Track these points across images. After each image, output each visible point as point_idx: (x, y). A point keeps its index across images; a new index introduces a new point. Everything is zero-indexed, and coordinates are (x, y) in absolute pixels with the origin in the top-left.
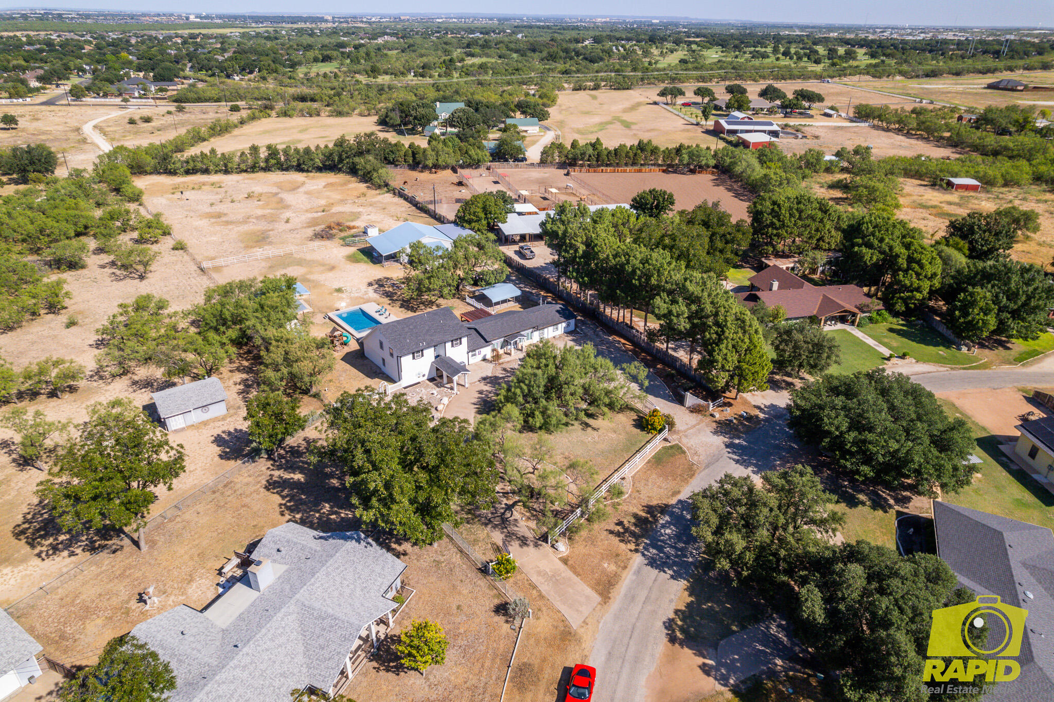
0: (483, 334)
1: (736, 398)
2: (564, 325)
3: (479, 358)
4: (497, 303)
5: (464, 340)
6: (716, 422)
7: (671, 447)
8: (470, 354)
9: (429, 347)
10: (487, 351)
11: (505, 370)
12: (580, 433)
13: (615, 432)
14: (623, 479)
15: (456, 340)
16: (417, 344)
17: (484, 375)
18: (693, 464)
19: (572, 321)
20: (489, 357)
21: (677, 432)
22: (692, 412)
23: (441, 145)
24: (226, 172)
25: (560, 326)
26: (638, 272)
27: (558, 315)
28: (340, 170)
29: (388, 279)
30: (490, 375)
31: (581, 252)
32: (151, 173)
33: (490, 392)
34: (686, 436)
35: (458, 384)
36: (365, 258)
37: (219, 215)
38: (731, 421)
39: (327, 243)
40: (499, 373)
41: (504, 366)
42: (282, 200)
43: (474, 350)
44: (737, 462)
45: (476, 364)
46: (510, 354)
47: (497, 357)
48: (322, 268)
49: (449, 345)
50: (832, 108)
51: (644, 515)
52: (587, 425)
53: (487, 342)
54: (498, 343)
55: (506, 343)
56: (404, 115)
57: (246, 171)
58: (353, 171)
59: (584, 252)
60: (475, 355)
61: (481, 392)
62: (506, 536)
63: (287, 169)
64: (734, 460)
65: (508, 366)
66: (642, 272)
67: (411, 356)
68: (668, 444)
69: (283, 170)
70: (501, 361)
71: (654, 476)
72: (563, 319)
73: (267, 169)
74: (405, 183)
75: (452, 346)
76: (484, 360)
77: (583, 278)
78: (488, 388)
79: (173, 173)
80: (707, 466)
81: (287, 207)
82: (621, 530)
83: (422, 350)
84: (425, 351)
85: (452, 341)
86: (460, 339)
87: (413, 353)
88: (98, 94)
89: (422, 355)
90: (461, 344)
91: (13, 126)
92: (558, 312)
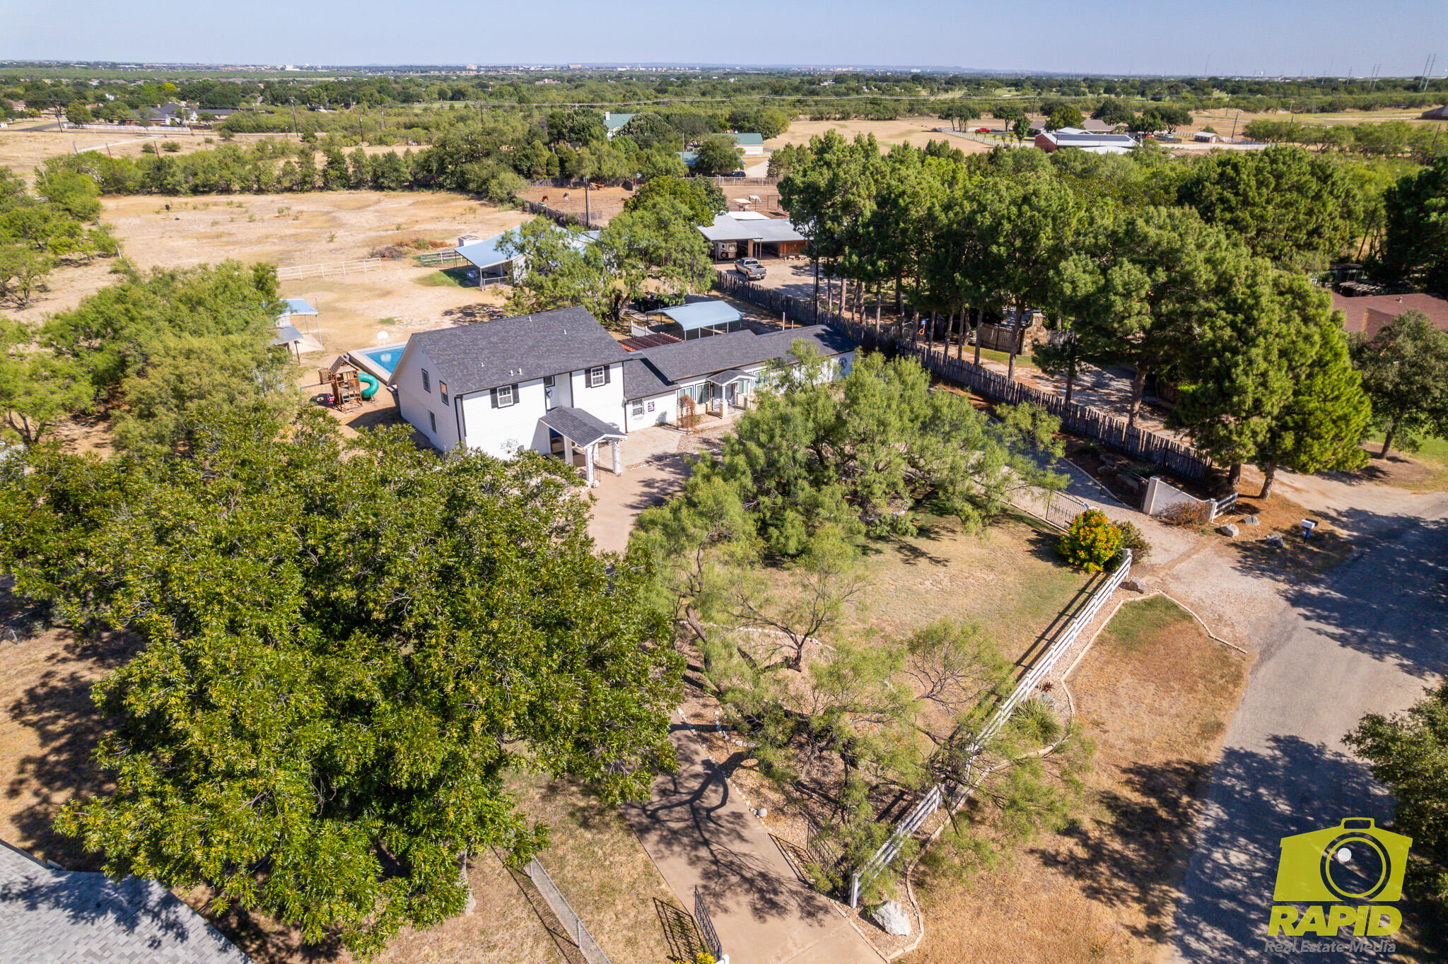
0: (659, 366)
1: (1263, 495)
2: (835, 361)
3: (650, 419)
5: (616, 373)
6: (1234, 545)
7: (1150, 604)
8: (630, 407)
9: (530, 380)
10: (667, 405)
11: (706, 441)
12: (902, 569)
13: (991, 568)
14: (1047, 687)
15: (598, 371)
16: (504, 372)
17: (659, 451)
18: (1225, 647)
19: (851, 359)
20: (672, 418)
21: (1152, 569)
22: (1166, 524)
23: (606, 148)
24: (260, 191)
25: (825, 364)
26: (1007, 226)
27: (819, 341)
28: (441, 187)
29: (484, 305)
30: (673, 450)
31: (868, 214)
32: (136, 193)
33: (671, 484)
34: (1177, 578)
35: (596, 467)
36: (450, 280)
37: (219, 236)
38: (1275, 543)
39: (391, 264)
40: (693, 447)
41: (705, 435)
42: (334, 218)
43: (639, 401)
44: (1344, 641)
45: (642, 432)
46: (719, 415)
47: (689, 421)
48: (367, 294)
49: (579, 380)
50: (1208, 130)
51: (1136, 798)
52: (916, 552)
53: (667, 383)
54: (693, 387)
55: (711, 391)
56: (555, 131)
57: (290, 190)
58: (461, 187)
59: (874, 214)
60: (641, 411)
61: (649, 484)
62: (707, 875)
63: (357, 186)
64: (1333, 636)
65: (714, 436)
66: (1016, 226)
67: (488, 399)
68: (1139, 598)
69: (350, 188)
70: (698, 427)
71: (1128, 680)
72: (832, 351)
73: (326, 187)
74: (545, 198)
75: (588, 384)
76: (662, 424)
77: (873, 264)
78: (666, 475)
80: (1267, 652)
81: (342, 225)
82: (1081, 852)
83: (515, 387)
84: (521, 391)
85: (588, 371)
86: (607, 368)
87: (493, 391)
88: (111, 121)
89: (516, 400)
90: (608, 380)
92: (820, 337)
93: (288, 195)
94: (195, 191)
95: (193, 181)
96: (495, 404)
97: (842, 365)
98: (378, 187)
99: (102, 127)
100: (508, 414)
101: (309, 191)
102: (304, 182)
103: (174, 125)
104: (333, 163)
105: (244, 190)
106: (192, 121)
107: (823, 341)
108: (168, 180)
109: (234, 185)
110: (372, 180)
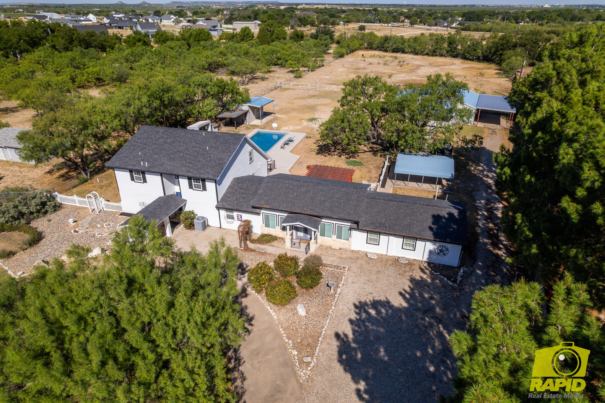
0: (260, 192)
3: (237, 225)
4: (403, 177)
5: (210, 186)
8: (223, 213)
9: (152, 172)
15: (197, 179)
16: (141, 162)
19: (454, 250)
20: (257, 231)
25: (420, 244)
27: (429, 222)
43: (232, 210)
49: (184, 182)
53: (252, 206)
60: (232, 218)
63: (456, 56)
67: (128, 174)
70: (259, 247)
72: (430, 234)
75: (191, 187)
79: (386, 51)
83: (143, 173)
84: (148, 176)
85: (189, 179)
86: (203, 180)
87: (131, 171)
88: (425, 24)
89: (145, 181)
90: (204, 189)
91: (363, 32)
92: (437, 219)
93: (426, 57)
94: (394, 51)
95: (394, 46)
96: (132, 179)
97: (441, 252)
98: (464, 58)
99: (419, 26)
100: (138, 186)
101: (436, 56)
102: (434, 52)
103: (445, 27)
104: (450, 44)
105: (411, 53)
106: (454, 25)
107: (434, 223)
108: (386, 45)
109: (406, 50)
110: (463, 54)
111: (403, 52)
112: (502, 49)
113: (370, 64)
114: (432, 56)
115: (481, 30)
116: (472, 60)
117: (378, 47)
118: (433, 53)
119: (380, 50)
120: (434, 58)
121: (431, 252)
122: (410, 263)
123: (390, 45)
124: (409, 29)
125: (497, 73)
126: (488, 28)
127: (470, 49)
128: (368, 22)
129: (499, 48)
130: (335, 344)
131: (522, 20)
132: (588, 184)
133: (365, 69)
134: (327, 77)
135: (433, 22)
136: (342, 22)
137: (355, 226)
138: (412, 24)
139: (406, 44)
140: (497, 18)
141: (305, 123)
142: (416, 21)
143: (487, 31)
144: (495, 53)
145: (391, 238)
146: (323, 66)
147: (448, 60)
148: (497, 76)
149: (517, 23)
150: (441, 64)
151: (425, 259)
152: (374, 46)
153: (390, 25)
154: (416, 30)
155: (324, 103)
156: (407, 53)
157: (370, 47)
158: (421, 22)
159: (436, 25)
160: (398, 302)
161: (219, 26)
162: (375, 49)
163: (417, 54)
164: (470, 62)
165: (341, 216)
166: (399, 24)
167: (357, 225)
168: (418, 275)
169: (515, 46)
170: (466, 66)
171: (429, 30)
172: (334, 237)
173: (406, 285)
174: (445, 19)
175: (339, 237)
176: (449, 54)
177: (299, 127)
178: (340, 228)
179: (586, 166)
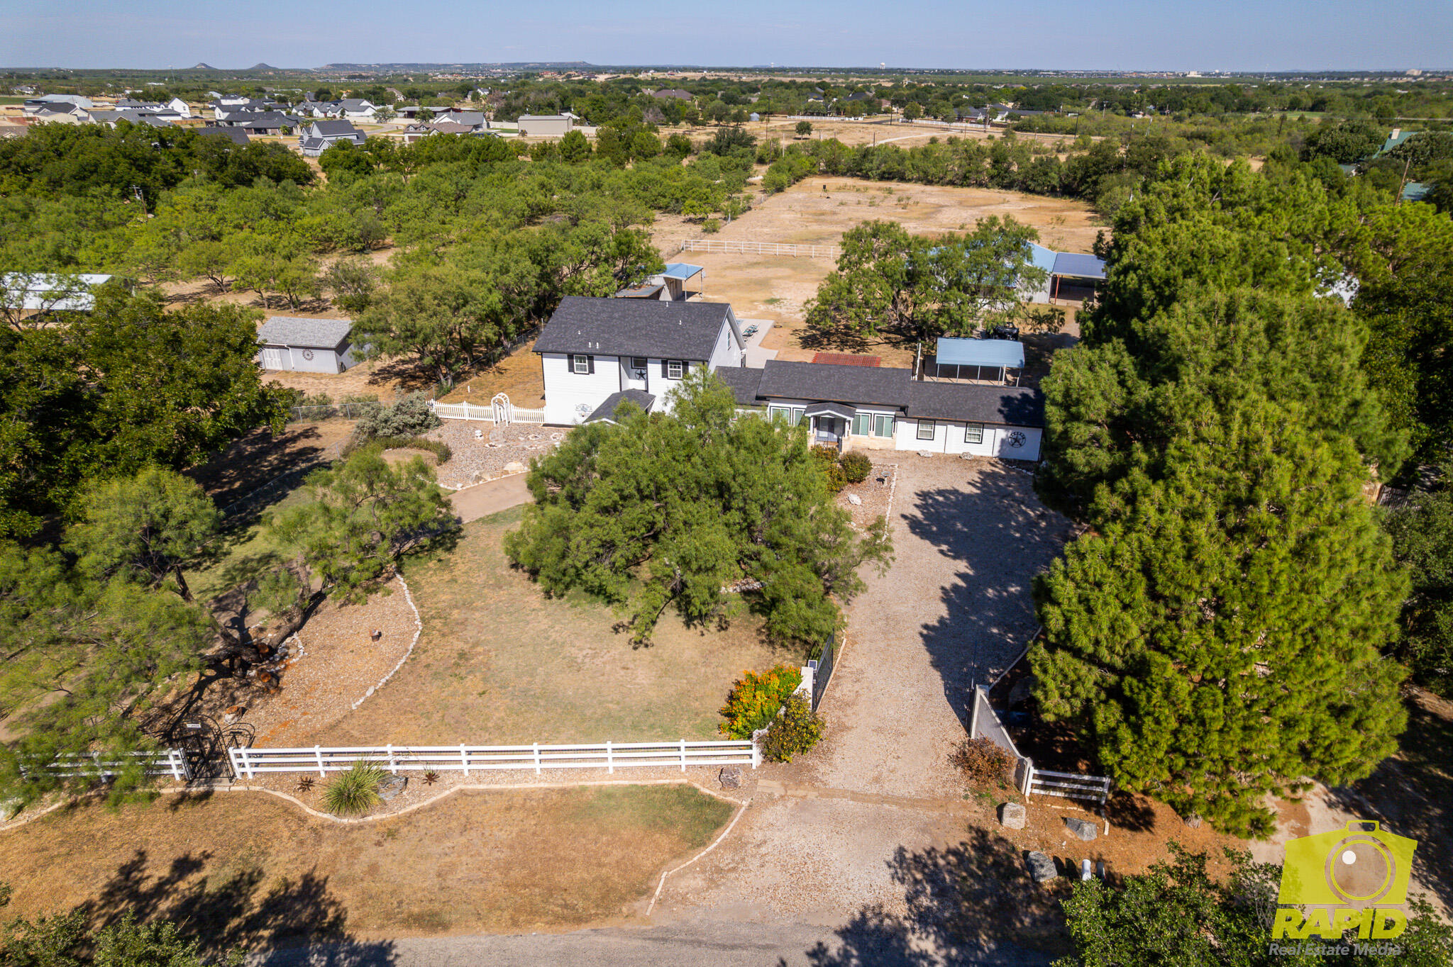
0: (763, 379)
2: (1002, 434)
7: (702, 804)
9: (605, 355)
12: (599, 629)
13: (664, 677)
15: (676, 363)
16: (582, 342)
18: (645, 892)
19: (1033, 437)
21: (792, 778)
25: (988, 433)
27: (998, 405)
38: (1037, 870)
49: (654, 369)
52: (644, 626)
53: (759, 397)
54: (789, 409)
57: (952, 183)
63: (1008, 187)
67: (565, 362)
68: (707, 790)
72: (1000, 419)
75: (665, 375)
79: (866, 177)
83: (591, 358)
84: (597, 363)
85: (664, 362)
86: (685, 363)
87: (570, 357)
88: (936, 118)
89: (592, 371)
91: (806, 136)
92: (1007, 401)
93: (949, 188)
94: (882, 177)
95: (883, 168)
96: (571, 369)
97: (1016, 441)
98: (1026, 189)
99: (924, 122)
100: (580, 380)
101: (968, 186)
102: (965, 177)
103: (979, 123)
104: (996, 162)
105: (918, 180)
106: (998, 119)
107: (1004, 405)
108: (867, 165)
109: (908, 175)
110: (1023, 182)
111: (903, 179)
112: (1095, 173)
113: (842, 204)
114: (962, 185)
115: (1056, 131)
116: (1041, 193)
117: (848, 170)
118: (964, 181)
119: (853, 176)
120: (966, 190)
121: (1003, 441)
122: (977, 460)
123: (875, 163)
124: (903, 130)
125: (1090, 218)
126: (1070, 127)
127: (1035, 172)
128: (812, 114)
129: (1091, 170)
130: (904, 523)
131: (1140, 108)
132: (1149, 303)
133: (834, 213)
134: (766, 230)
135: (954, 113)
136: (755, 115)
137: (902, 414)
138: (909, 116)
139: (907, 162)
140: (1088, 103)
141: (762, 307)
142: (918, 111)
143: (1068, 133)
144: (1083, 180)
145: (951, 428)
146: (750, 208)
147: (994, 194)
148: (1089, 223)
149: (1130, 115)
150: (981, 202)
151: (996, 453)
152: (841, 167)
153: (860, 119)
154: (918, 130)
155: (780, 274)
156: (910, 181)
157: (833, 170)
158: (927, 113)
159: (960, 119)
160: (969, 490)
161: (485, 126)
162: (844, 175)
163: (930, 183)
164: (1036, 197)
165: (883, 401)
166: (880, 118)
167: (904, 412)
168: (988, 469)
169: (1119, 166)
170: (1030, 204)
171: (947, 130)
172: (872, 433)
173: (977, 477)
174: (978, 105)
175: (879, 433)
176: (994, 181)
177: (754, 313)
178: (881, 419)
179: (1145, 287)
